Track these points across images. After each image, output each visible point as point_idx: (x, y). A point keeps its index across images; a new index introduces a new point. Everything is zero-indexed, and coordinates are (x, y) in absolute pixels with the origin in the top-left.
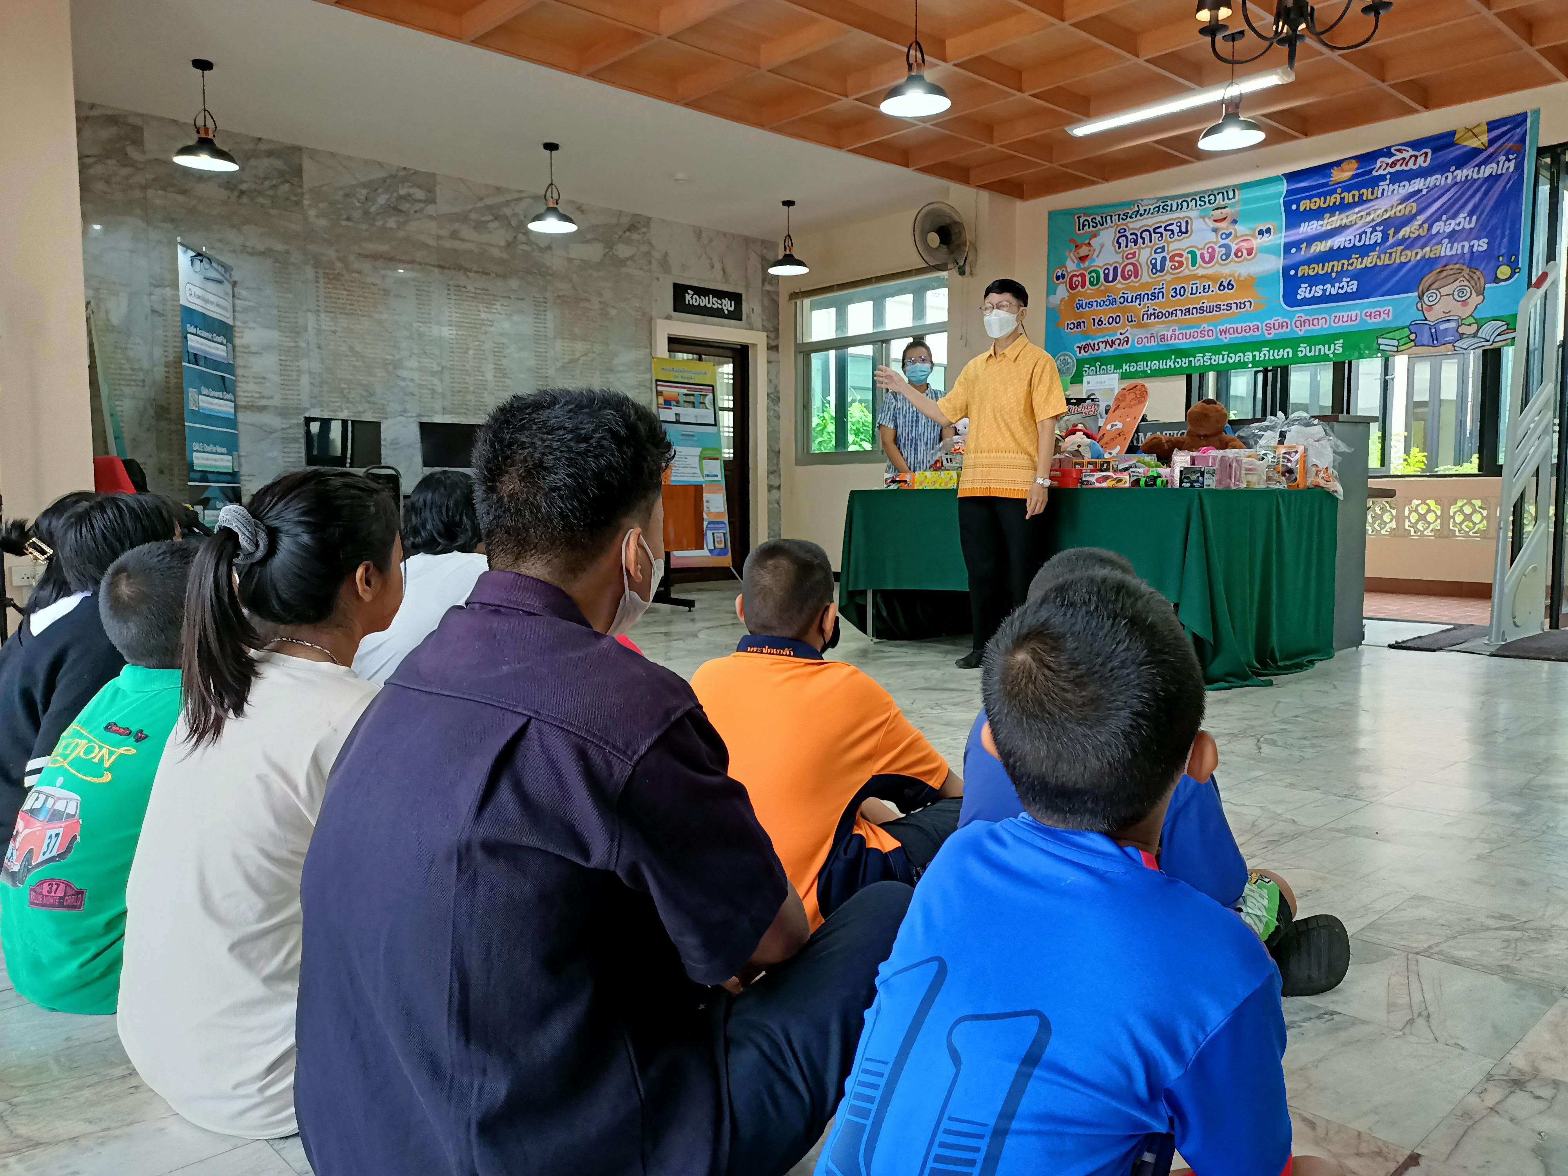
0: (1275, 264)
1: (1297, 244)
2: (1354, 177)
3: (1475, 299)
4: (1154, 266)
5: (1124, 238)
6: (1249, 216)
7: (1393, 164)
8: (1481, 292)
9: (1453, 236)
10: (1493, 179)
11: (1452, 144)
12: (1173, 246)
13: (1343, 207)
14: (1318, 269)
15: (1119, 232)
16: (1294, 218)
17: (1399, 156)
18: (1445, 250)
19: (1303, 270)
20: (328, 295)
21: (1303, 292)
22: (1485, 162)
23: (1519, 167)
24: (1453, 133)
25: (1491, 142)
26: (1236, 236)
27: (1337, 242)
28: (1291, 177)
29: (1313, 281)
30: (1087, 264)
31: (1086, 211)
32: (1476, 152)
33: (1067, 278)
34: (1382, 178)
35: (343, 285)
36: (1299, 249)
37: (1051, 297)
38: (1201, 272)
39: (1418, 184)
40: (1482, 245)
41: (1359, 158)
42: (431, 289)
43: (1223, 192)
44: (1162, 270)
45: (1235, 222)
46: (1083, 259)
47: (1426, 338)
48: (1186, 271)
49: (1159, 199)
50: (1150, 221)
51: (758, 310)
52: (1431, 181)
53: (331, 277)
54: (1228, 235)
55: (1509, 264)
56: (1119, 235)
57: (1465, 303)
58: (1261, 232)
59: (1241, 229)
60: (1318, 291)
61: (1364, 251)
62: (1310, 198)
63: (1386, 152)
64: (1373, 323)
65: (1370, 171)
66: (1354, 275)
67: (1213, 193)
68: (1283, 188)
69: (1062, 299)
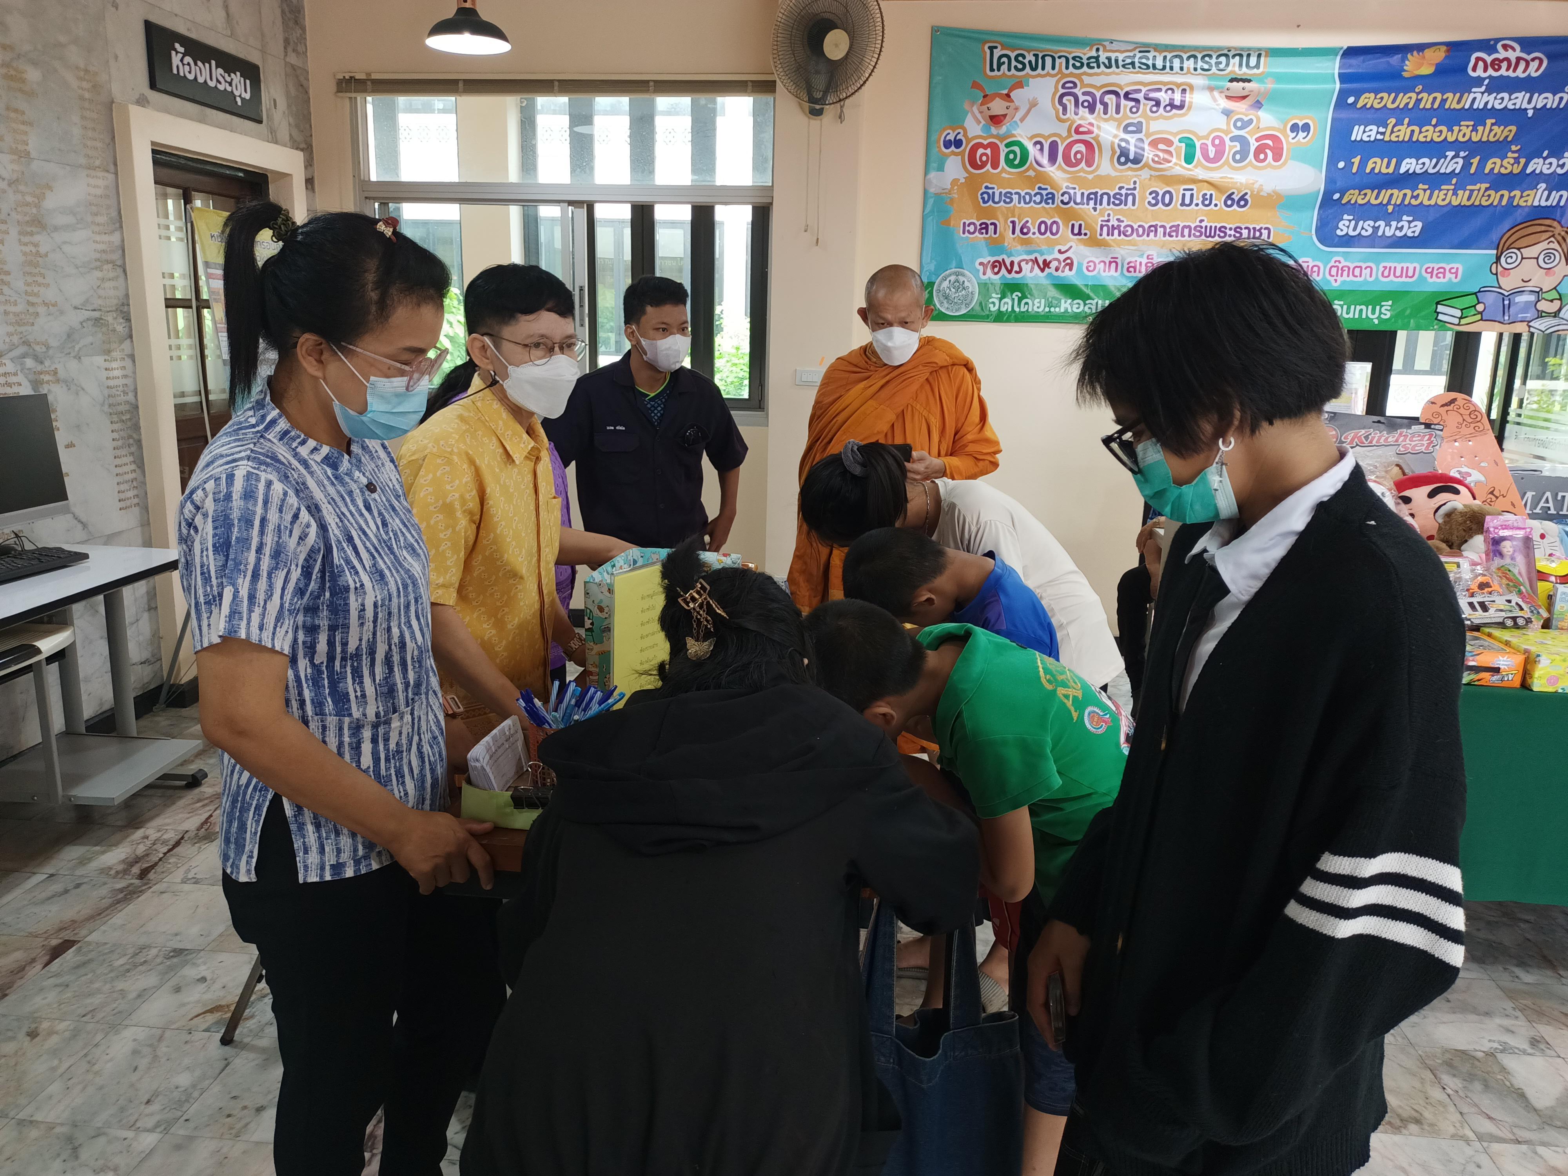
0: (1311, 179)
3: (1563, 269)
4: (1124, 153)
5: (1072, 98)
6: (1282, 100)
7: (1495, 65)
9: (1550, 180)
12: (1156, 126)
15: (1063, 87)
16: (1347, 117)
17: (1504, 55)
18: (1540, 197)
19: (1350, 196)
21: (1345, 226)
26: (1258, 129)
29: (1362, 212)
30: (1003, 129)
31: (1009, 39)
33: (966, 148)
34: (1477, 81)
36: (1350, 163)
38: (1200, 173)
39: (1520, 101)
43: (1240, 54)
44: (1135, 160)
45: (1259, 105)
46: (996, 120)
48: (1177, 166)
49: (1136, 46)
50: (1125, 79)
51: (283, 104)
52: (1540, 99)
54: (1246, 124)
56: (1062, 91)
57: (1550, 271)
58: (1294, 129)
59: (1265, 117)
61: (1437, 181)
62: (1374, 90)
63: (1487, 46)
64: (1436, 283)
65: (1462, 69)
66: (1416, 211)
67: (1226, 54)
68: (1334, 66)
69: (955, 182)
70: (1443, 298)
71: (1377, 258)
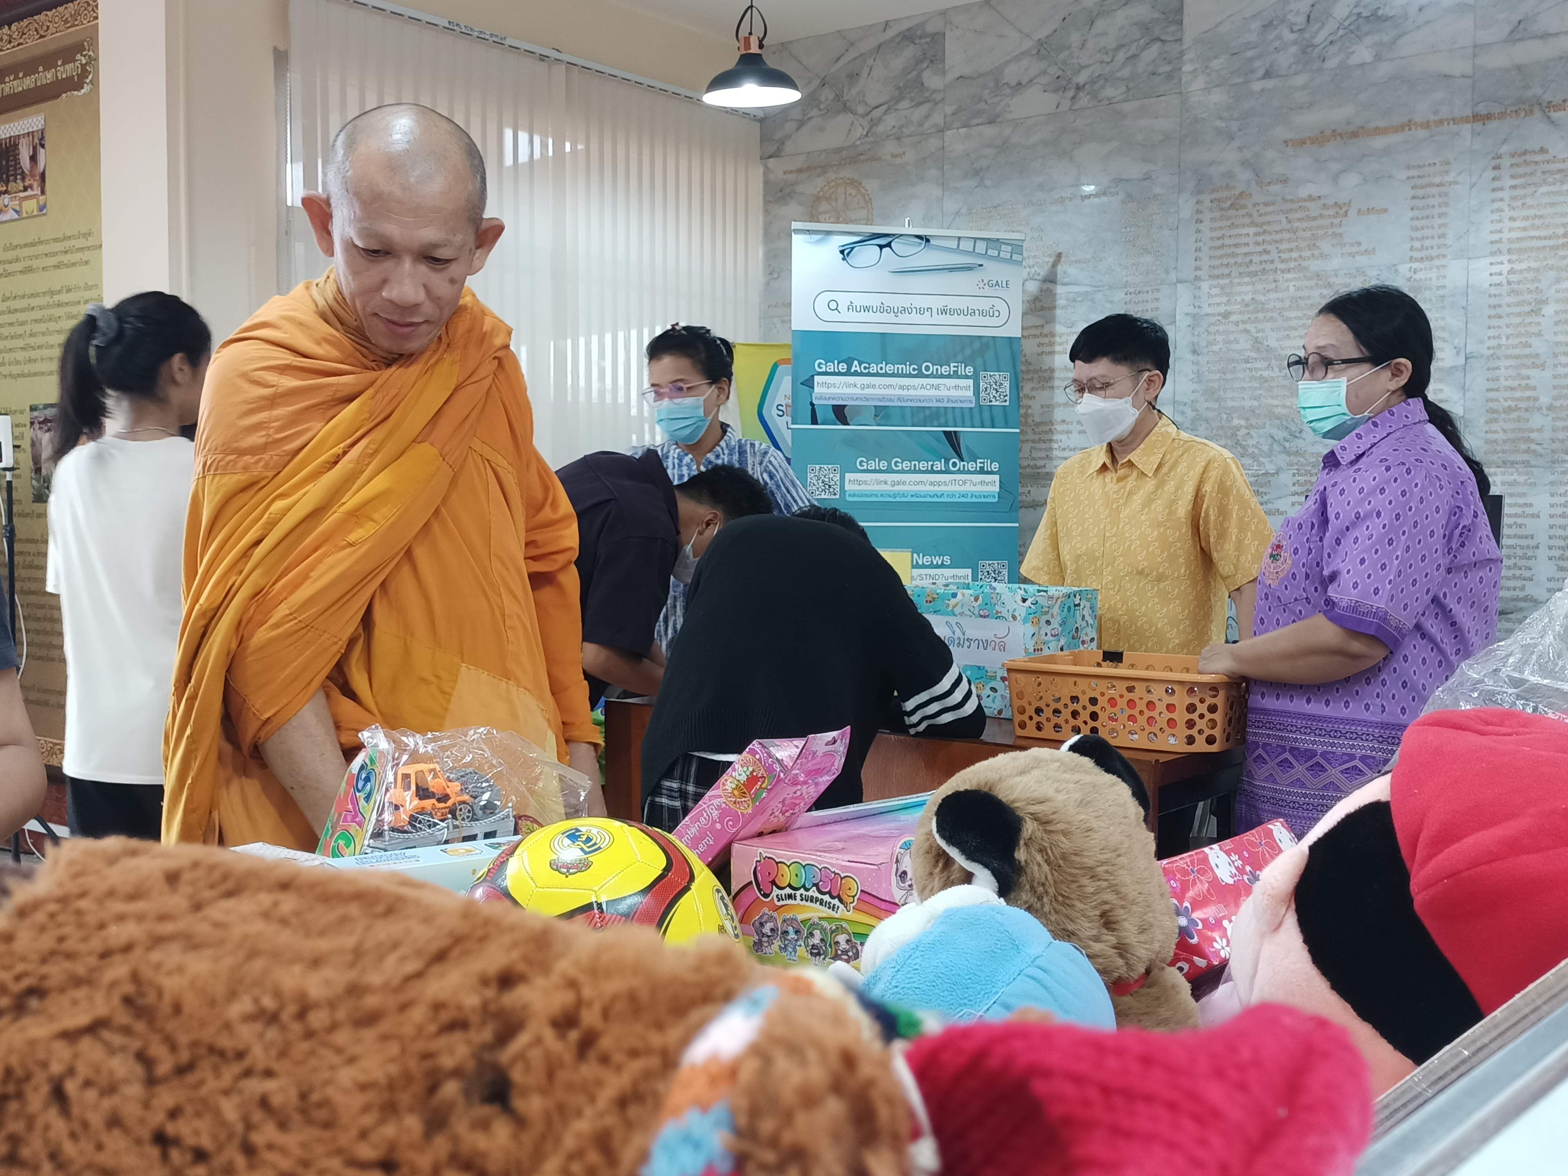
20: (1219, 243)
35: (1249, 215)
42: (1450, 177)
53: (1229, 203)
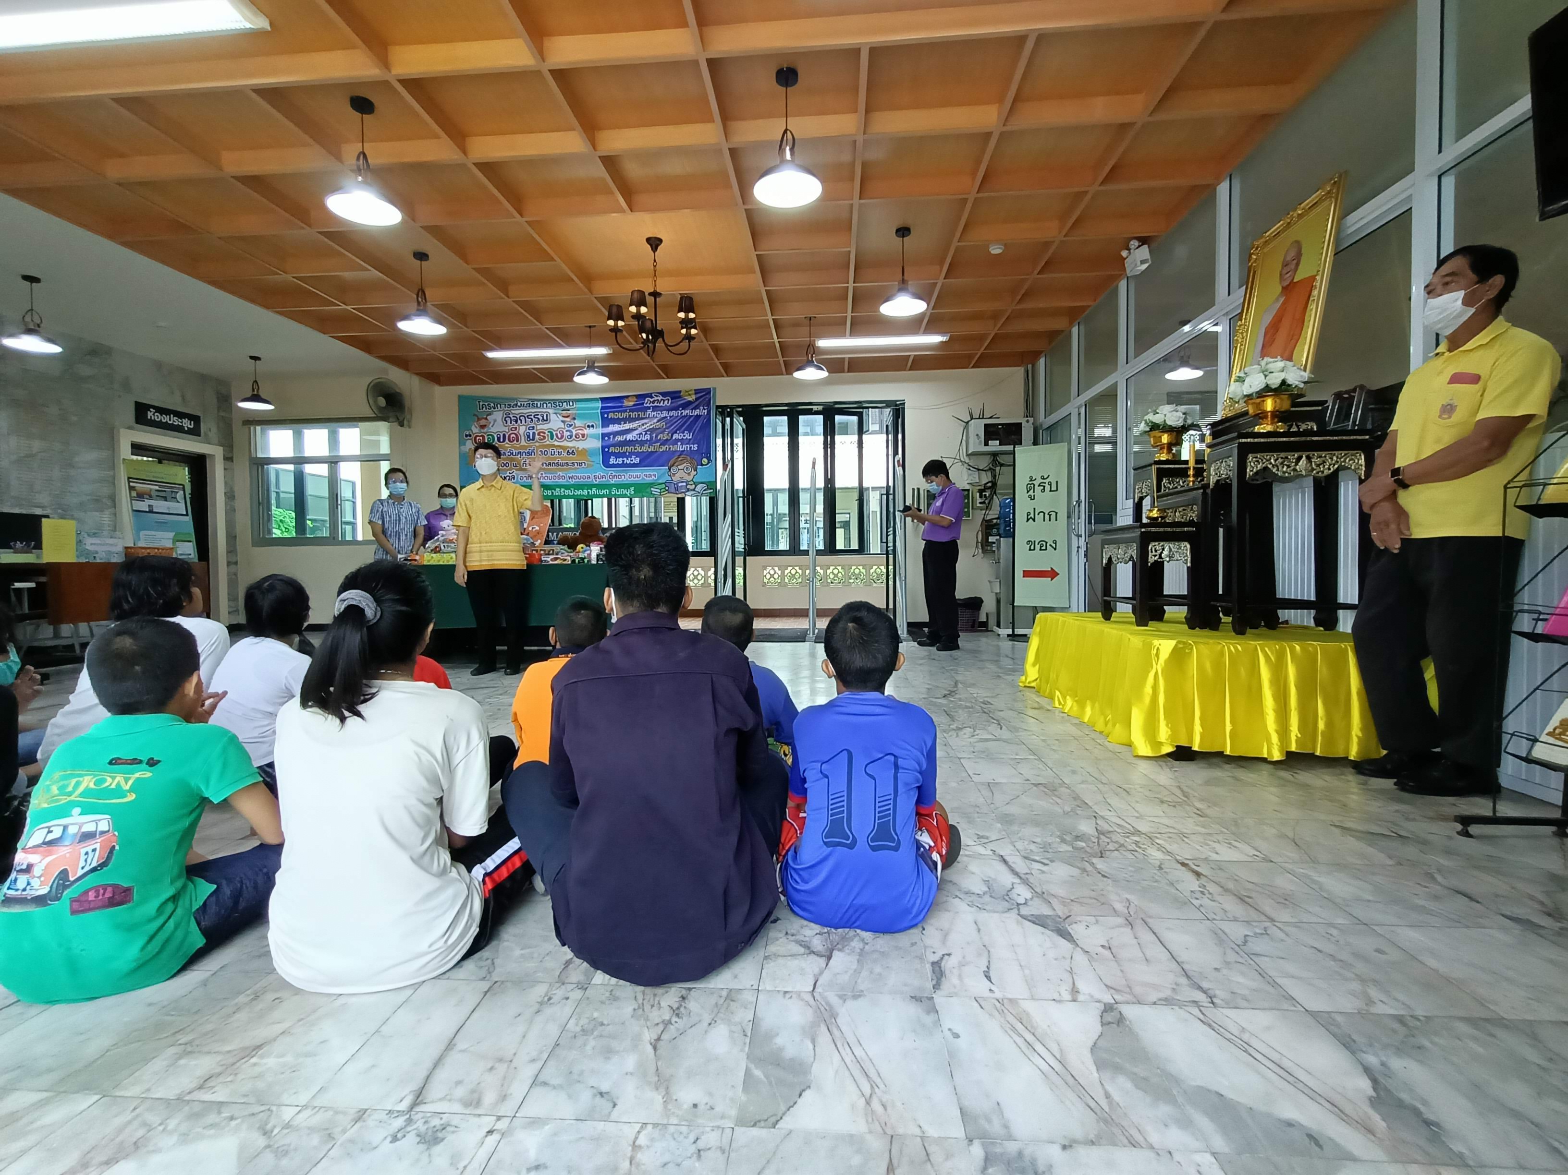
0: (598, 444)
1: (608, 435)
2: (634, 405)
3: (694, 473)
4: (529, 436)
5: (509, 418)
6: (583, 417)
7: (653, 402)
8: (696, 470)
9: (682, 441)
10: (698, 417)
11: (680, 397)
12: (539, 427)
13: (631, 420)
14: (619, 450)
15: (506, 414)
16: (606, 422)
17: (656, 398)
18: (679, 447)
19: (612, 449)
21: (612, 461)
22: (695, 408)
23: (709, 412)
24: (680, 392)
25: (697, 399)
26: (575, 427)
27: (629, 437)
28: (603, 400)
29: (617, 455)
30: (485, 430)
31: (485, 399)
32: (690, 403)
33: (473, 437)
34: (649, 408)
36: (609, 438)
37: (462, 447)
38: (556, 443)
39: (665, 414)
40: (695, 447)
41: (638, 396)
43: (567, 401)
44: (533, 439)
45: (574, 419)
46: (483, 427)
47: (673, 490)
48: (548, 442)
49: (530, 400)
50: (525, 411)
51: (214, 430)
52: (671, 413)
54: (571, 426)
55: (707, 458)
56: (505, 416)
57: (689, 474)
58: (588, 426)
59: (578, 423)
60: (620, 461)
61: (642, 443)
62: (614, 412)
63: (650, 396)
64: (649, 480)
65: (643, 404)
66: (637, 455)
67: (562, 401)
68: (599, 404)
69: (470, 449)
70: (652, 485)
71: (626, 471)
